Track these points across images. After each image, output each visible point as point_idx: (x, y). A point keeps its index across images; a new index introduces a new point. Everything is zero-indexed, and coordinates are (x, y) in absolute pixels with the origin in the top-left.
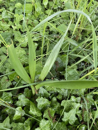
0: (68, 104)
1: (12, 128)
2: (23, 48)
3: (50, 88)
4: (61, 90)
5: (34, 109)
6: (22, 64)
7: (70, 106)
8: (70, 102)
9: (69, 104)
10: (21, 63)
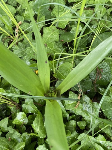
0: (89, 141)
1: (9, 132)
2: (59, 29)
3: (70, 107)
4: (88, 115)
5: (38, 125)
6: (48, 55)
7: (91, 147)
8: (94, 141)
9: (91, 143)
10: (47, 53)
